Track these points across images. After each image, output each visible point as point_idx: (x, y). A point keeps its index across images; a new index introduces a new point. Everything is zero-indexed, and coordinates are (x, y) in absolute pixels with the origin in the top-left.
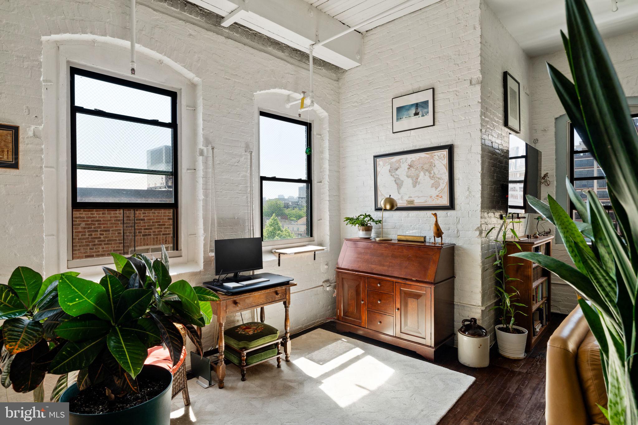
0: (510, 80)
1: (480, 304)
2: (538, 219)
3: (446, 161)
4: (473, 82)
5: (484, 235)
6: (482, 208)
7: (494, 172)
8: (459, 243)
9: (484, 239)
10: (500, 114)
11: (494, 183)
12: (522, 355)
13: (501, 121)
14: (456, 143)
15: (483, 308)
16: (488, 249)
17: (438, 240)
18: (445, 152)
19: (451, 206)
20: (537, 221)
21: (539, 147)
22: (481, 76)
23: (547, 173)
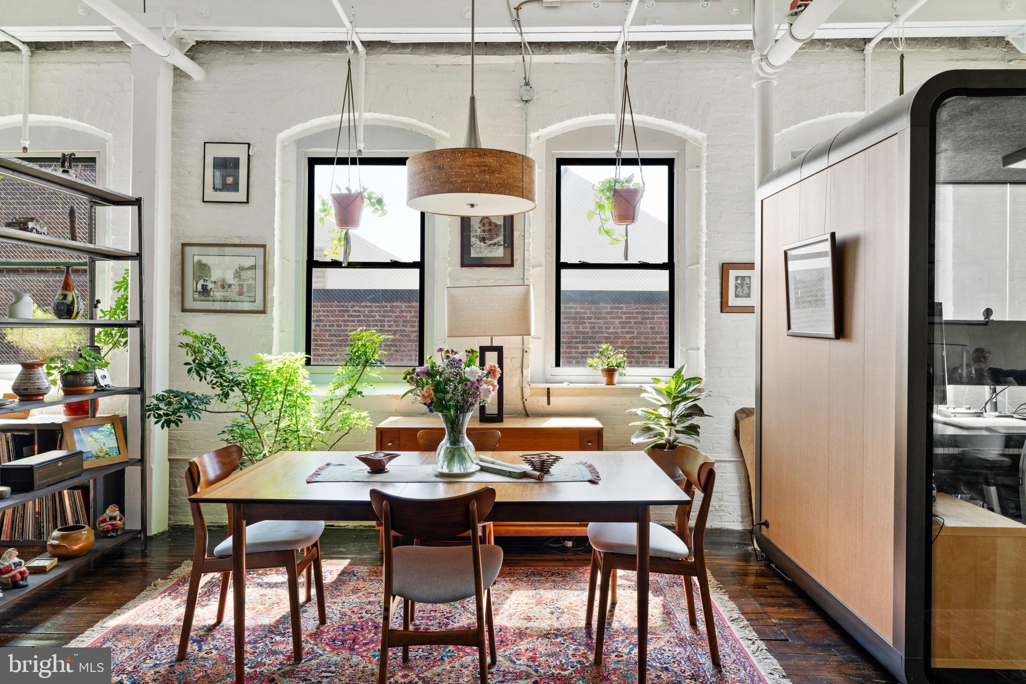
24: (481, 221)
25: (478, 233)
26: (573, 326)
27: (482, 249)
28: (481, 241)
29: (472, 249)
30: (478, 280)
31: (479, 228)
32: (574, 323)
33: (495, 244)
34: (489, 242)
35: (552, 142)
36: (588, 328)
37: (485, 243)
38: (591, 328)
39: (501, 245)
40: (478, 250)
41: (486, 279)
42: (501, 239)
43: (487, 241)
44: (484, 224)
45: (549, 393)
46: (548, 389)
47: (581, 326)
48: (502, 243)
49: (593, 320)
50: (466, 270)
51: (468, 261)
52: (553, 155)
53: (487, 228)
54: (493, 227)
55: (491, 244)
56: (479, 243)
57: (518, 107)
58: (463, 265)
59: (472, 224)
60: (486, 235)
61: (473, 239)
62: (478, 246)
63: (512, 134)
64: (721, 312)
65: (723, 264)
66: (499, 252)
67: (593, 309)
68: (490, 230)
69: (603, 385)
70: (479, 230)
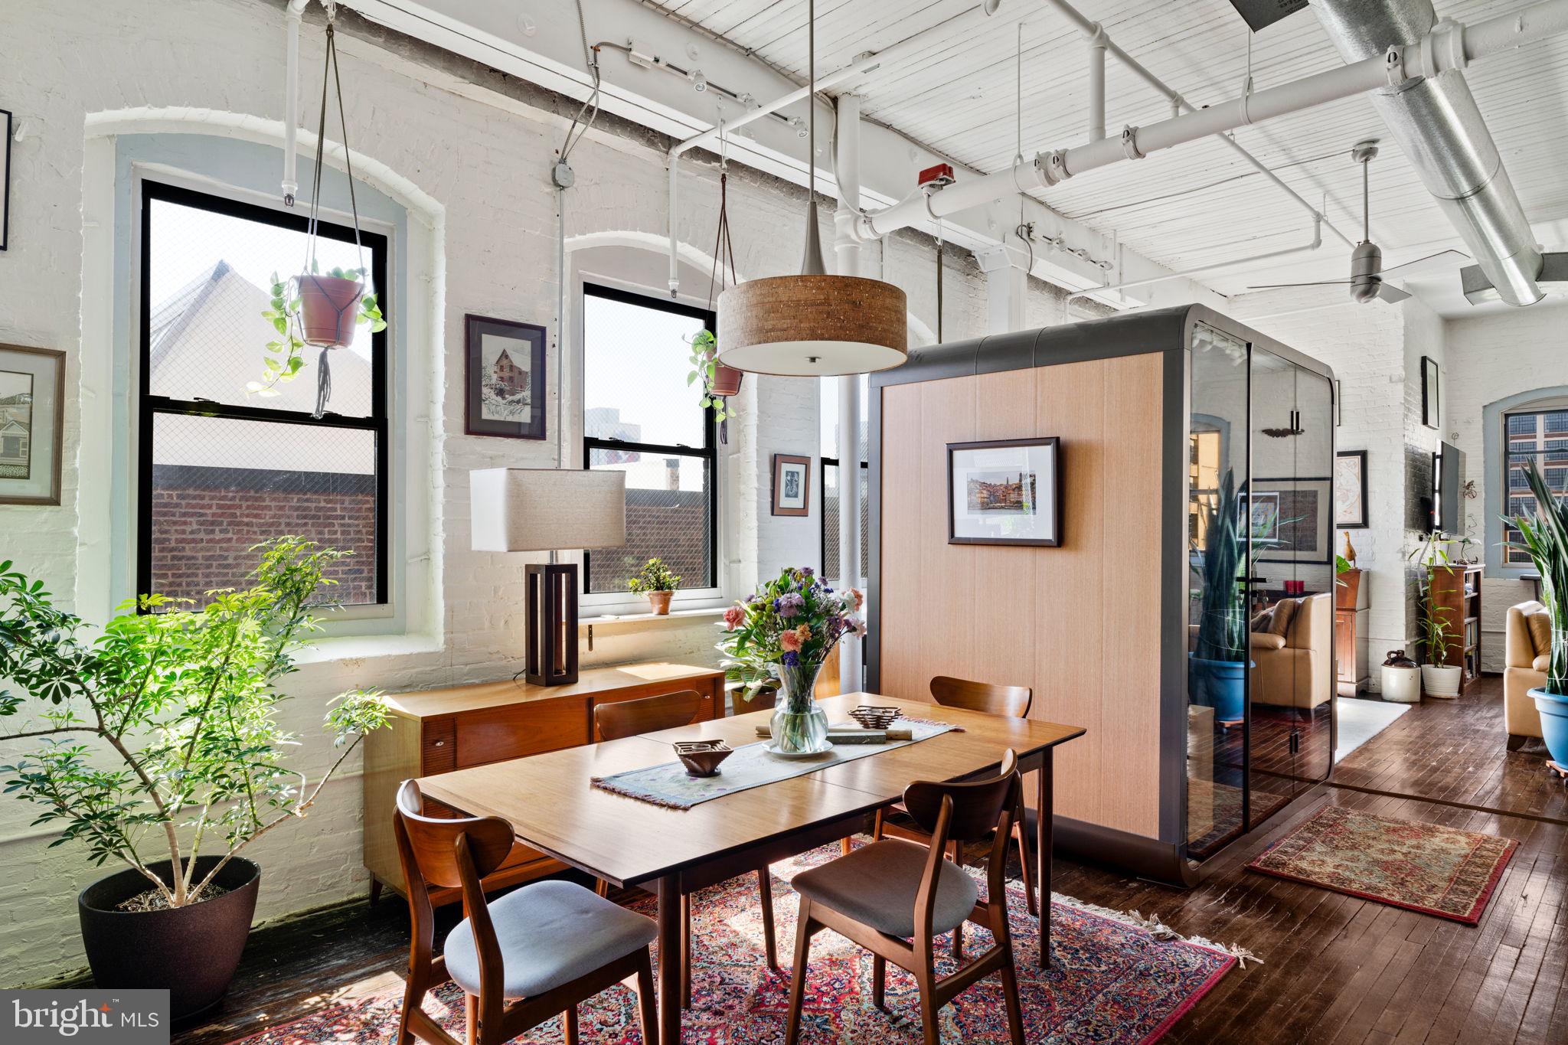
0: (1429, 364)
1: (1404, 638)
2: (1463, 542)
3: (1358, 470)
4: (1394, 379)
5: (1407, 557)
6: (1406, 526)
7: (1415, 482)
8: (1375, 568)
9: (1407, 563)
10: (1419, 412)
11: (1415, 496)
12: (1455, 695)
13: (1420, 420)
14: (1370, 449)
15: (1408, 642)
16: (1410, 576)
17: (1351, 563)
18: (1357, 459)
19: (1365, 523)
20: (1462, 544)
21: (1459, 445)
22: (1404, 373)
23: (1473, 482)
24: (497, 362)
25: (494, 381)
26: (313, 530)
27: (498, 408)
28: (497, 395)
29: (483, 406)
30: (491, 458)
31: (495, 372)
32: (313, 525)
33: (518, 402)
34: (510, 398)
35: (581, 255)
36: (339, 533)
37: (504, 398)
38: (343, 533)
39: (527, 404)
40: (494, 409)
41: (503, 456)
42: (527, 394)
43: (507, 396)
44: (502, 367)
45: (590, 632)
46: (590, 626)
47: (326, 530)
48: (529, 401)
49: (347, 521)
50: (472, 438)
51: (475, 425)
52: (580, 276)
53: (506, 374)
54: (515, 374)
55: (513, 401)
56: (494, 397)
57: (547, 193)
58: (469, 431)
59: (483, 365)
60: (505, 386)
61: (485, 390)
62: (493, 402)
63: (538, 233)
64: (773, 514)
65: (775, 455)
66: (525, 416)
67: (346, 505)
68: (511, 379)
69: (653, 615)
70: (495, 377)
